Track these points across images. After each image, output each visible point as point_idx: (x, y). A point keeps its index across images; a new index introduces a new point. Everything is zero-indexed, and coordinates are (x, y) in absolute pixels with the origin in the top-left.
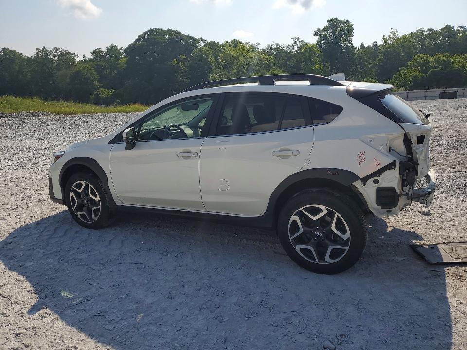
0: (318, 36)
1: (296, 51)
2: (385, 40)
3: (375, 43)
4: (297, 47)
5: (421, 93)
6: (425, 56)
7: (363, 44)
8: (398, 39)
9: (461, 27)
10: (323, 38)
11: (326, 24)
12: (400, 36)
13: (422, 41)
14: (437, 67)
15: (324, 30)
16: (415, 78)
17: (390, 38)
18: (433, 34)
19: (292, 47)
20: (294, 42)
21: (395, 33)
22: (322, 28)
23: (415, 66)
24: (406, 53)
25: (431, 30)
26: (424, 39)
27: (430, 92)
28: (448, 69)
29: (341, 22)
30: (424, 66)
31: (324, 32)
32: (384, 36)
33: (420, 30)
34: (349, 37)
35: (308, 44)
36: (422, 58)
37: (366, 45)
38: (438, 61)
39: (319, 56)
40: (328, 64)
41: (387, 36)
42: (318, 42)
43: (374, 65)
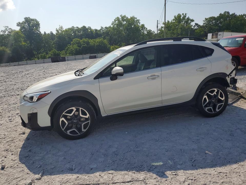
0: (19, 26)
1: (7, 34)
2: (57, 31)
3: (51, 32)
4: (8, 32)
5: (80, 56)
6: (78, 39)
7: (45, 32)
8: (63, 30)
9: (89, 27)
10: (23, 28)
11: (24, 20)
12: (64, 29)
13: (74, 32)
14: (84, 45)
15: (22, 23)
16: (76, 49)
17: (59, 30)
18: (79, 30)
19: (4, 32)
20: (5, 28)
21: (62, 27)
22: (21, 22)
23: (75, 44)
24: (68, 37)
25: (77, 27)
26: (75, 31)
27: (85, 56)
28: (89, 46)
29: (32, 20)
30: (79, 44)
31: (23, 24)
32: (56, 29)
33: (73, 27)
34: (38, 28)
35: (15, 31)
36: (77, 40)
37: (47, 33)
38: (84, 42)
39: (23, 38)
40: (28, 42)
41: (58, 29)
42: (20, 30)
43: (54, 43)
